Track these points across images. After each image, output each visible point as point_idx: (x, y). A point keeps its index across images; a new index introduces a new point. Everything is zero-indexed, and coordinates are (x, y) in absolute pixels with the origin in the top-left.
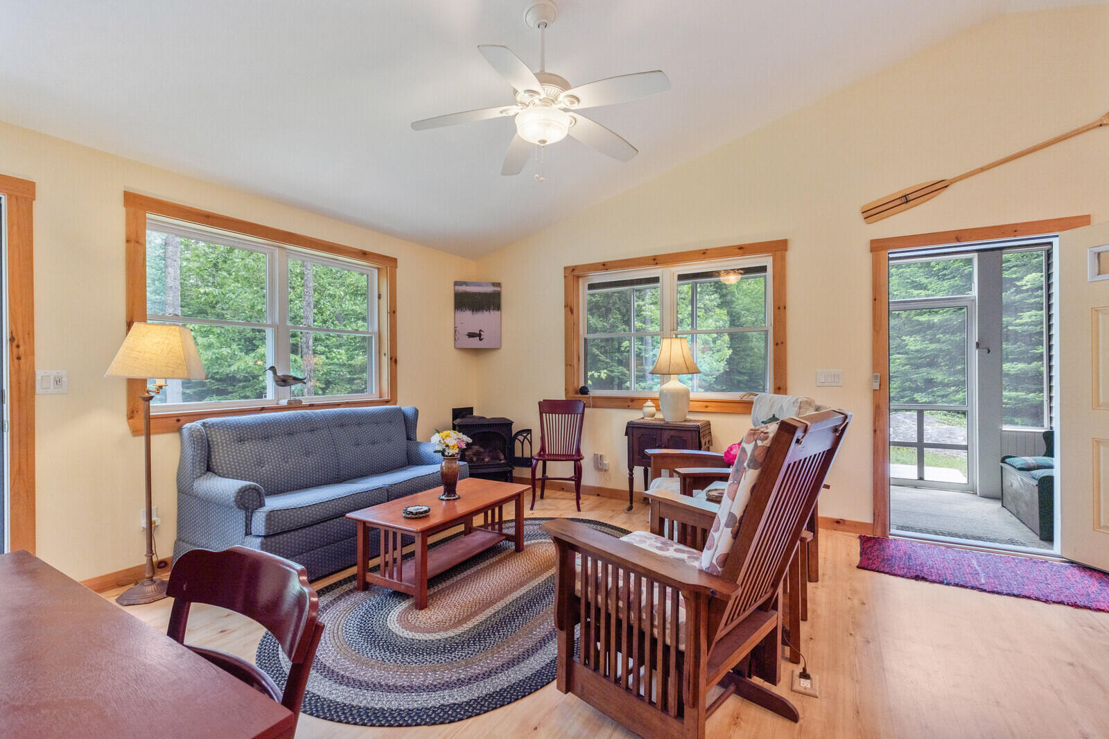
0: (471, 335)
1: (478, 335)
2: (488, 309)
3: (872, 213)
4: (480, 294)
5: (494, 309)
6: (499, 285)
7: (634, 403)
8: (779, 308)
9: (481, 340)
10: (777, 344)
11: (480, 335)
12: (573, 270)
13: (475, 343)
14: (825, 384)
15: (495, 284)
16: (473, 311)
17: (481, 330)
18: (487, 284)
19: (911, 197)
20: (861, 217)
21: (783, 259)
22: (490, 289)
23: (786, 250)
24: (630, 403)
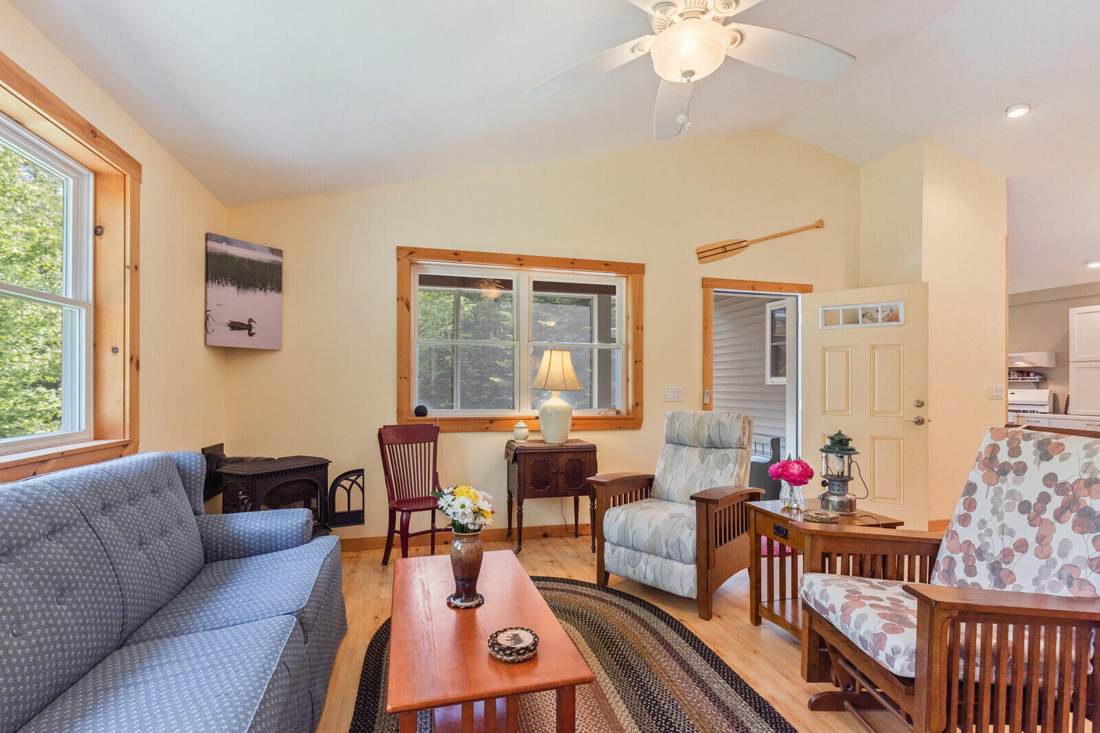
0: (235, 326)
1: (248, 327)
2: (263, 287)
3: (704, 255)
4: (251, 262)
5: (272, 289)
6: (279, 253)
7: (493, 424)
8: (638, 328)
9: (251, 335)
10: (636, 362)
11: (249, 327)
12: (411, 253)
13: (239, 339)
14: (671, 400)
15: (273, 251)
16: (239, 287)
17: (251, 320)
18: (262, 249)
19: (728, 248)
20: (695, 257)
21: (641, 281)
22: (267, 257)
23: (644, 274)
24: (488, 425)
